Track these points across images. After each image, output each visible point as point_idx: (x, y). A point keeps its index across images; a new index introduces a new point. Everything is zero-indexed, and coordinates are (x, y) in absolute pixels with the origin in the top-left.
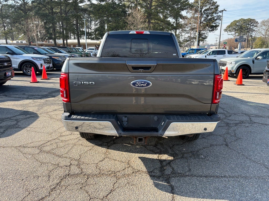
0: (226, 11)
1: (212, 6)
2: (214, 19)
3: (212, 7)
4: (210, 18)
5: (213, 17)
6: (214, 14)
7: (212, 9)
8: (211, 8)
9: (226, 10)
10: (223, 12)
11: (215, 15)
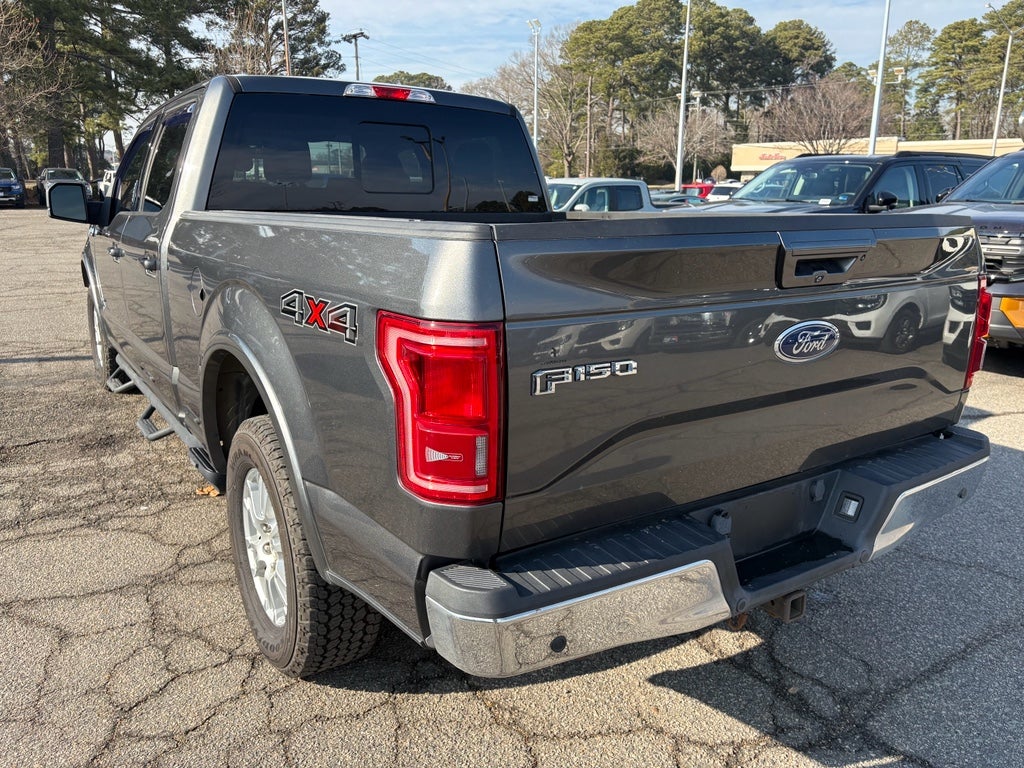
0: (367, 38)
1: (304, 11)
2: (317, 64)
3: (306, 17)
4: (302, 57)
5: (315, 58)
6: (315, 45)
7: (305, 23)
8: (299, 20)
9: (366, 33)
10: (356, 40)
11: (320, 50)
